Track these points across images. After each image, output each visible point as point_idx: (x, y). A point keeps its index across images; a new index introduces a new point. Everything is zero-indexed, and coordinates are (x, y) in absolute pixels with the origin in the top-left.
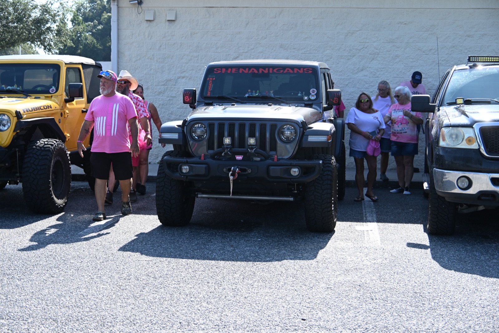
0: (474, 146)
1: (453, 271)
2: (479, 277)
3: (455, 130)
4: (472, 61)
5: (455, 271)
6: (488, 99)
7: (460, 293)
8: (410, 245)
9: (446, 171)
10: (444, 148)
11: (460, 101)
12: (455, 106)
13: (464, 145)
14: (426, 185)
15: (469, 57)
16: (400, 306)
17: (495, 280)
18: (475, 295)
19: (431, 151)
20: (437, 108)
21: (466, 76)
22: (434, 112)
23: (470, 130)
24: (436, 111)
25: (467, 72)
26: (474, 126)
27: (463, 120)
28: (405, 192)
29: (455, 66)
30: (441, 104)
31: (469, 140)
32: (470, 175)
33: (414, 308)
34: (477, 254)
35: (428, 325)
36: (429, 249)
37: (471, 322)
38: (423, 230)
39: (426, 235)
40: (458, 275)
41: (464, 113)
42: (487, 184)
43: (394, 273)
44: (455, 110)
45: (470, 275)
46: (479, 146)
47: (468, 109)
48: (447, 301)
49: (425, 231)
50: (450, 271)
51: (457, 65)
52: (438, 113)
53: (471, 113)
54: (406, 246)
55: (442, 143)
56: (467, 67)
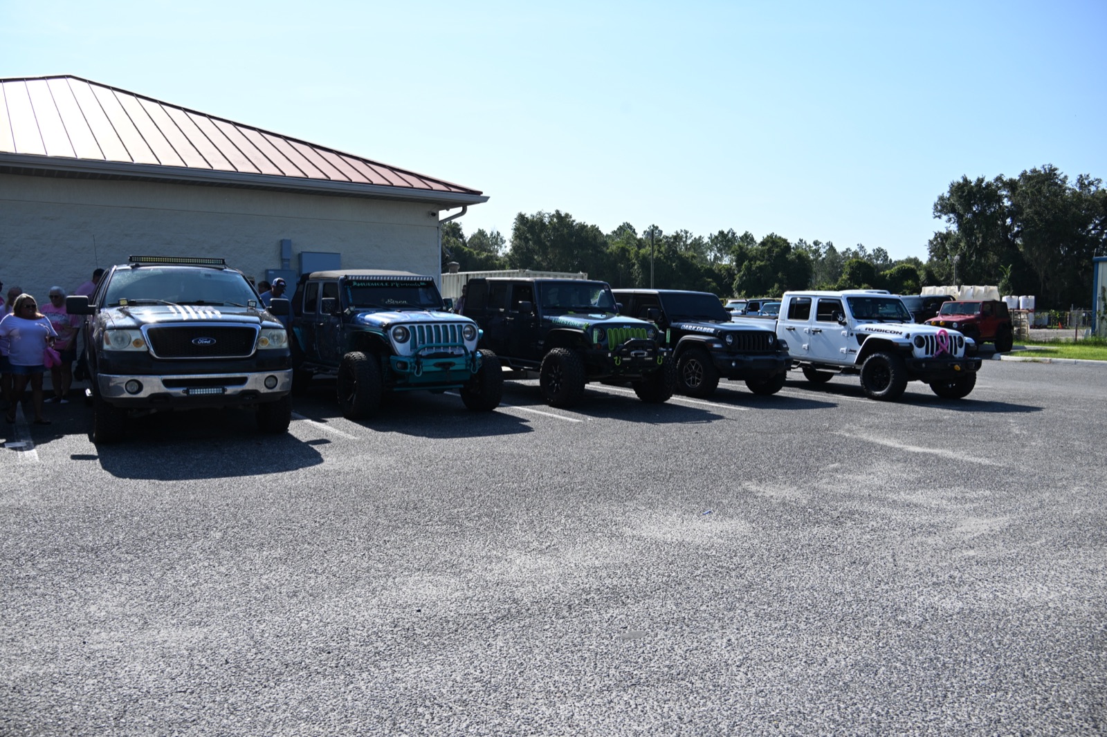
0: (143, 348)
1: (128, 479)
2: (157, 482)
3: (120, 333)
4: (136, 262)
5: (130, 478)
6: (155, 300)
7: (139, 501)
8: (74, 457)
9: (112, 376)
10: (108, 352)
11: (123, 302)
12: (119, 308)
13: (131, 348)
14: (88, 392)
15: (131, 257)
16: (71, 524)
17: (174, 482)
18: (155, 500)
19: (93, 355)
20: (97, 310)
21: (129, 277)
22: (94, 314)
23: (138, 332)
24: (96, 314)
25: (130, 273)
26: (141, 328)
27: (128, 322)
28: (62, 401)
29: (115, 267)
30: (102, 306)
31: (137, 343)
32: (140, 378)
33: (88, 524)
34: (153, 458)
35: (106, 539)
36: (98, 460)
37: (154, 529)
38: (88, 440)
39: (93, 445)
40: (133, 482)
41: (128, 314)
42: (159, 386)
43: (60, 489)
44: (118, 312)
45: (147, 481)
46: (148, 348)
47: (133, 310)
48: (125, 511)
49: (90, 441)
50: (124, 480)
51: (117, 265)
52: (99, 316)
53: (137, 314)
54: (69, 459)
55: (106, 347)
56: (129, 267)
